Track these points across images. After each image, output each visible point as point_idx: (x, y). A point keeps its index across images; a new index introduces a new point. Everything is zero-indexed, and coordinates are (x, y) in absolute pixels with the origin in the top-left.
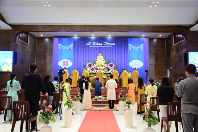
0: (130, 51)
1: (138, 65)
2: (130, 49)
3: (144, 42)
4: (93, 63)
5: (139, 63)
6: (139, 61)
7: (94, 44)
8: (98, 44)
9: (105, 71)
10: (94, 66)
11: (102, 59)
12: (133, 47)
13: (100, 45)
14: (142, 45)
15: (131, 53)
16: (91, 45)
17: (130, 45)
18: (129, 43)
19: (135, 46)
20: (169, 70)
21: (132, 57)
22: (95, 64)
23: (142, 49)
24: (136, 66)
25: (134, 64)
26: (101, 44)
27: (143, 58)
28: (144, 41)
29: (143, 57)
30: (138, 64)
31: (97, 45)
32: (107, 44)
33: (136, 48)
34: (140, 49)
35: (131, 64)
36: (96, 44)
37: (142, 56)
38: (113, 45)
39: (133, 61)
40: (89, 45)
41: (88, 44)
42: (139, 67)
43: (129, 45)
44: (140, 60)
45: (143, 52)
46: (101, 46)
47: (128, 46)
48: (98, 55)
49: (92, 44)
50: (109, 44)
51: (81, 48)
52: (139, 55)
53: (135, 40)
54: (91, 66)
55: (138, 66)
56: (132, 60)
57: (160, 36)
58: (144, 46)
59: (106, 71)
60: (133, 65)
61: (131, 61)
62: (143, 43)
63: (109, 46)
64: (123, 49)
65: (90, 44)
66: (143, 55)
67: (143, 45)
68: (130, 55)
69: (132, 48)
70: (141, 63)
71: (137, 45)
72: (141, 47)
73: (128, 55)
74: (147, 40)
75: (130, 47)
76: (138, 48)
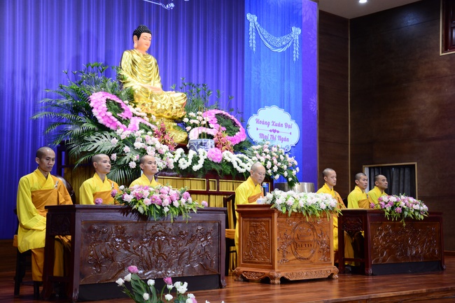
0: (251, 51)
1: (280, 138)
2: (252, 42)
3: (304, 20)
5: (286, 125)
6: (284, 116)
12: (264, 33)
14: (296, 31)
15: (254, 68)
17: (250, 17)
18: (247, 8)
19: (269, 31)
20: (370, 168)
21: (259, 90)
23: (296, 55)
24: (273, 137)
25: (265, 130)
28: (303, 9)
29: (301, 94)
30: (283, 132)
33: (277, 44)
34: (290, 50)
37: (294, 88)
38: (177, 1)
43: (248, 16)
44: (289, 110)
45: (300, 68)
47: (242, 23)
52: (286, 83)
55: (283, 140)
56: (259, 107)
58: (302, 37)
59: (244, 160)
61: (256, 112)
62: (298, 21)
64: (223, 39)
67: (300, 31)
68: (253, 79)
69: (258, 38)
70: (290, 127)
71: (279, 28)
72: (293, 43)
73: (245, 77)
74: (312, 9)
75: (251, 29)
76: (284, 43)
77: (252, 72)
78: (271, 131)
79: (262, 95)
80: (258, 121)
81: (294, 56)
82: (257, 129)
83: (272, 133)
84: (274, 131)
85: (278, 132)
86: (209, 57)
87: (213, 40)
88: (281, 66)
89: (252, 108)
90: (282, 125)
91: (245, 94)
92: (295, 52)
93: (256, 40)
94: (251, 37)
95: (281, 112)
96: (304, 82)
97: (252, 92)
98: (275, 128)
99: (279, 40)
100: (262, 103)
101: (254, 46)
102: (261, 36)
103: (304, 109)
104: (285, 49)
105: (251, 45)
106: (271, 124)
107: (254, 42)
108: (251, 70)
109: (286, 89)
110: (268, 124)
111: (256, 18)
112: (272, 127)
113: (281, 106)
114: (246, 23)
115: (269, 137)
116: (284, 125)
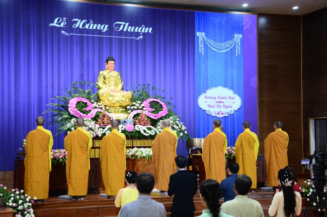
0: (200, 54)
1: (224, 106)
2: (201, 48)
3: (245, 28)
4: (89, 99)
5: (230, 98)
6: (228, 92)
7: (79, 24)
8: (92, 26)
9: (145, 128)
10: (96, 110)
11: (116, 85)
12: (210, 42)
13: (100, 32)
14: (238, 37)
15: (202, 65)
16: (69, 27)
17: (200, 35)
18: (196, 28)
19: (215, 40)
21: (207, 78)
22: (98, 99)
23: (238, 51)
24: (219, 106)
25: (212, 102)
26: (105, 28)
27: (242, 81)
28: (244, 22)
29: (242, 77)
30: (227, 102)
31: (88, 31)
32: (125, 27)
33: (221, 47)
34: (233, 51)
35: (203, 102)
36: (84, 25)
37: (237, 73)
38: (144, 34)
39: (211, 92)
40: (60, 29)
41: (55, 24)
42: (228, 110)
43: (198, 34)
44: (232, 88)
45: (242, 60)
46: (103, 34)
47: (193, 39)
48: (101, 68)
49: (70, 24)
50: (131, 29)
51: (29, 36)
52: (229, 71)
53: (216, 18)
54: (87, 109)
55: (227, 107)
56: (207, 88)
57: (296, 8)
58: (242, 40)
59: (150, 129)
60: (209, 106)
61: (205, 92)
62: (239, 30)
63: (131, 34)
64: (179, 50)
65: (62, 25)
66: (242, 72)
67: (241, 36)
68: (202, 71)
69: (206, 46)
70: (233, 98)
71: (224, 37)
72: (235, 45)
73: (196, 71)
74: (253, 20)
75: (200, 41)
76: (227, 46)
77: (201, 68)
78: (217, 102)
79: (209, 81)
80: (206, 97)
81: (237, 52)
82: (206, 102)
83: (218, 104)
84: (220, 102)
85: (223, 102)
86: (168, 62)
87: (171, 53)
88: (225, 61)
89: (202, 90)
90: (226, 98)
91: (196, 82)
92: (237, 50)
93: (204, 47)
94: (200, 46)
95: (226, 90)
96: (245, 68)
97: (202, 79)
98: (220, 100)
99: (223, 45)
100: (210, 86)
101: (203, 51)
102: (209, 45)
103: (245, 86)
104: (229, 49)
105: (200, 51)
106: (217, 98)
107: (203, 49)
108: (200, 66)
109: (229, 75)
110: (215, 98)
111: (204, 34)
112: (217, 100)
113: (225, 86)
114: (196, 38)
115: (216, 106)
116: (228, 98)
